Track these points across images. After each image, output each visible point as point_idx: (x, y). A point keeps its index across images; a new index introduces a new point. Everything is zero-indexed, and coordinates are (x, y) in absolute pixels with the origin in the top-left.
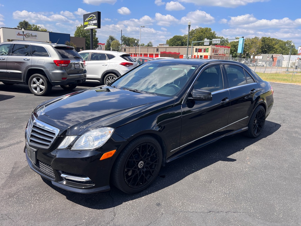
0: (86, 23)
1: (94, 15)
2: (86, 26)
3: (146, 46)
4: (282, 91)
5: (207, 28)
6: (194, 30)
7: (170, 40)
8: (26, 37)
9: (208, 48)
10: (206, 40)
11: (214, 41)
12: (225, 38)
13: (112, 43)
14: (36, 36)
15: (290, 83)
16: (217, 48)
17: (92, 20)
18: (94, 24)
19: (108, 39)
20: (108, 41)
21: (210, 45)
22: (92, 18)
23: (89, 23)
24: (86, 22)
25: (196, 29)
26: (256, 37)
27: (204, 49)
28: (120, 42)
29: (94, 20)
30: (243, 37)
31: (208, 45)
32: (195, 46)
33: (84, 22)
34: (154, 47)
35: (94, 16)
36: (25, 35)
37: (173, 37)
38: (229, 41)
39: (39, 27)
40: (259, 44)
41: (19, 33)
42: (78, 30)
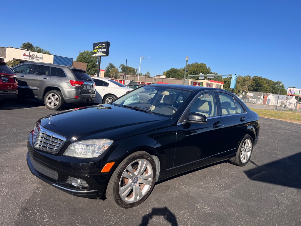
0: (95, 51)
1: (103, 44)
2: (95, 53)
3: (144, 76)
4: (269, 124)
5: (203, 64)
6: (190, 64)
7: (167, 72)
8: (31, 58)
9: (203, 82)
10: (201, 74)
11: (209, 76)
12: (219, 74)
13: (111, 70)
14: (41, 58)
15: (277, 119)
16: (211, 83)
17: (102, 49)
18: (103, 52)
19: (108, 66)
20: (108, 68)
21: (204, 79)
22: (102, 47)
23: (98, 50)
24: (95, 49)
25: (192, 64)
26: (248, 76)
27: (199, 83)
28: (120, 70)
29: (103, 48)
30: (235, 75)
31: (202, 80)
32: (191, 79)
33: (94, 49)
34: (151, 77)
35: (103, 46)
36: (30, 56)
37: (170, 70)
38: (223, 77)
39: (42, 49)
40: (251, 83)
41: (25, 54)
42: (80, 55)
